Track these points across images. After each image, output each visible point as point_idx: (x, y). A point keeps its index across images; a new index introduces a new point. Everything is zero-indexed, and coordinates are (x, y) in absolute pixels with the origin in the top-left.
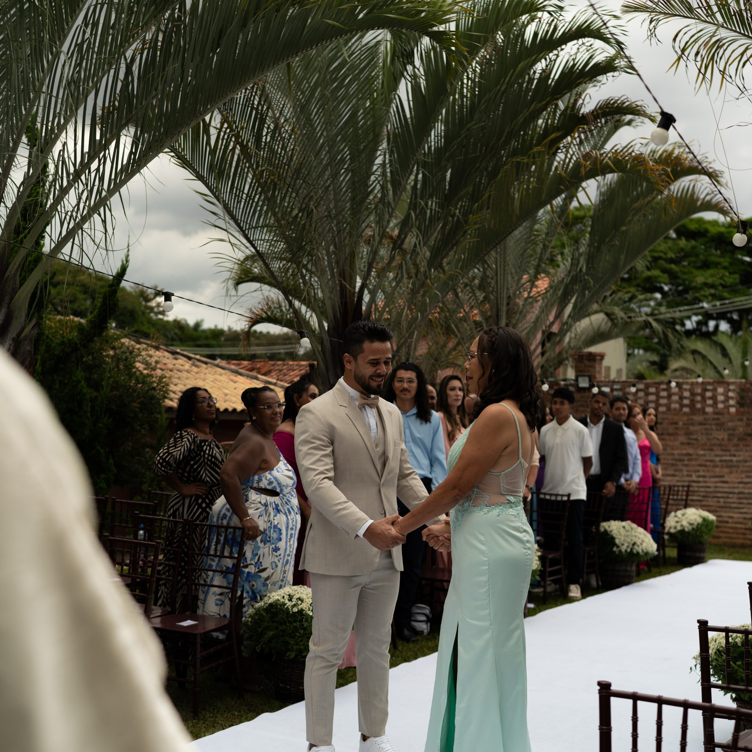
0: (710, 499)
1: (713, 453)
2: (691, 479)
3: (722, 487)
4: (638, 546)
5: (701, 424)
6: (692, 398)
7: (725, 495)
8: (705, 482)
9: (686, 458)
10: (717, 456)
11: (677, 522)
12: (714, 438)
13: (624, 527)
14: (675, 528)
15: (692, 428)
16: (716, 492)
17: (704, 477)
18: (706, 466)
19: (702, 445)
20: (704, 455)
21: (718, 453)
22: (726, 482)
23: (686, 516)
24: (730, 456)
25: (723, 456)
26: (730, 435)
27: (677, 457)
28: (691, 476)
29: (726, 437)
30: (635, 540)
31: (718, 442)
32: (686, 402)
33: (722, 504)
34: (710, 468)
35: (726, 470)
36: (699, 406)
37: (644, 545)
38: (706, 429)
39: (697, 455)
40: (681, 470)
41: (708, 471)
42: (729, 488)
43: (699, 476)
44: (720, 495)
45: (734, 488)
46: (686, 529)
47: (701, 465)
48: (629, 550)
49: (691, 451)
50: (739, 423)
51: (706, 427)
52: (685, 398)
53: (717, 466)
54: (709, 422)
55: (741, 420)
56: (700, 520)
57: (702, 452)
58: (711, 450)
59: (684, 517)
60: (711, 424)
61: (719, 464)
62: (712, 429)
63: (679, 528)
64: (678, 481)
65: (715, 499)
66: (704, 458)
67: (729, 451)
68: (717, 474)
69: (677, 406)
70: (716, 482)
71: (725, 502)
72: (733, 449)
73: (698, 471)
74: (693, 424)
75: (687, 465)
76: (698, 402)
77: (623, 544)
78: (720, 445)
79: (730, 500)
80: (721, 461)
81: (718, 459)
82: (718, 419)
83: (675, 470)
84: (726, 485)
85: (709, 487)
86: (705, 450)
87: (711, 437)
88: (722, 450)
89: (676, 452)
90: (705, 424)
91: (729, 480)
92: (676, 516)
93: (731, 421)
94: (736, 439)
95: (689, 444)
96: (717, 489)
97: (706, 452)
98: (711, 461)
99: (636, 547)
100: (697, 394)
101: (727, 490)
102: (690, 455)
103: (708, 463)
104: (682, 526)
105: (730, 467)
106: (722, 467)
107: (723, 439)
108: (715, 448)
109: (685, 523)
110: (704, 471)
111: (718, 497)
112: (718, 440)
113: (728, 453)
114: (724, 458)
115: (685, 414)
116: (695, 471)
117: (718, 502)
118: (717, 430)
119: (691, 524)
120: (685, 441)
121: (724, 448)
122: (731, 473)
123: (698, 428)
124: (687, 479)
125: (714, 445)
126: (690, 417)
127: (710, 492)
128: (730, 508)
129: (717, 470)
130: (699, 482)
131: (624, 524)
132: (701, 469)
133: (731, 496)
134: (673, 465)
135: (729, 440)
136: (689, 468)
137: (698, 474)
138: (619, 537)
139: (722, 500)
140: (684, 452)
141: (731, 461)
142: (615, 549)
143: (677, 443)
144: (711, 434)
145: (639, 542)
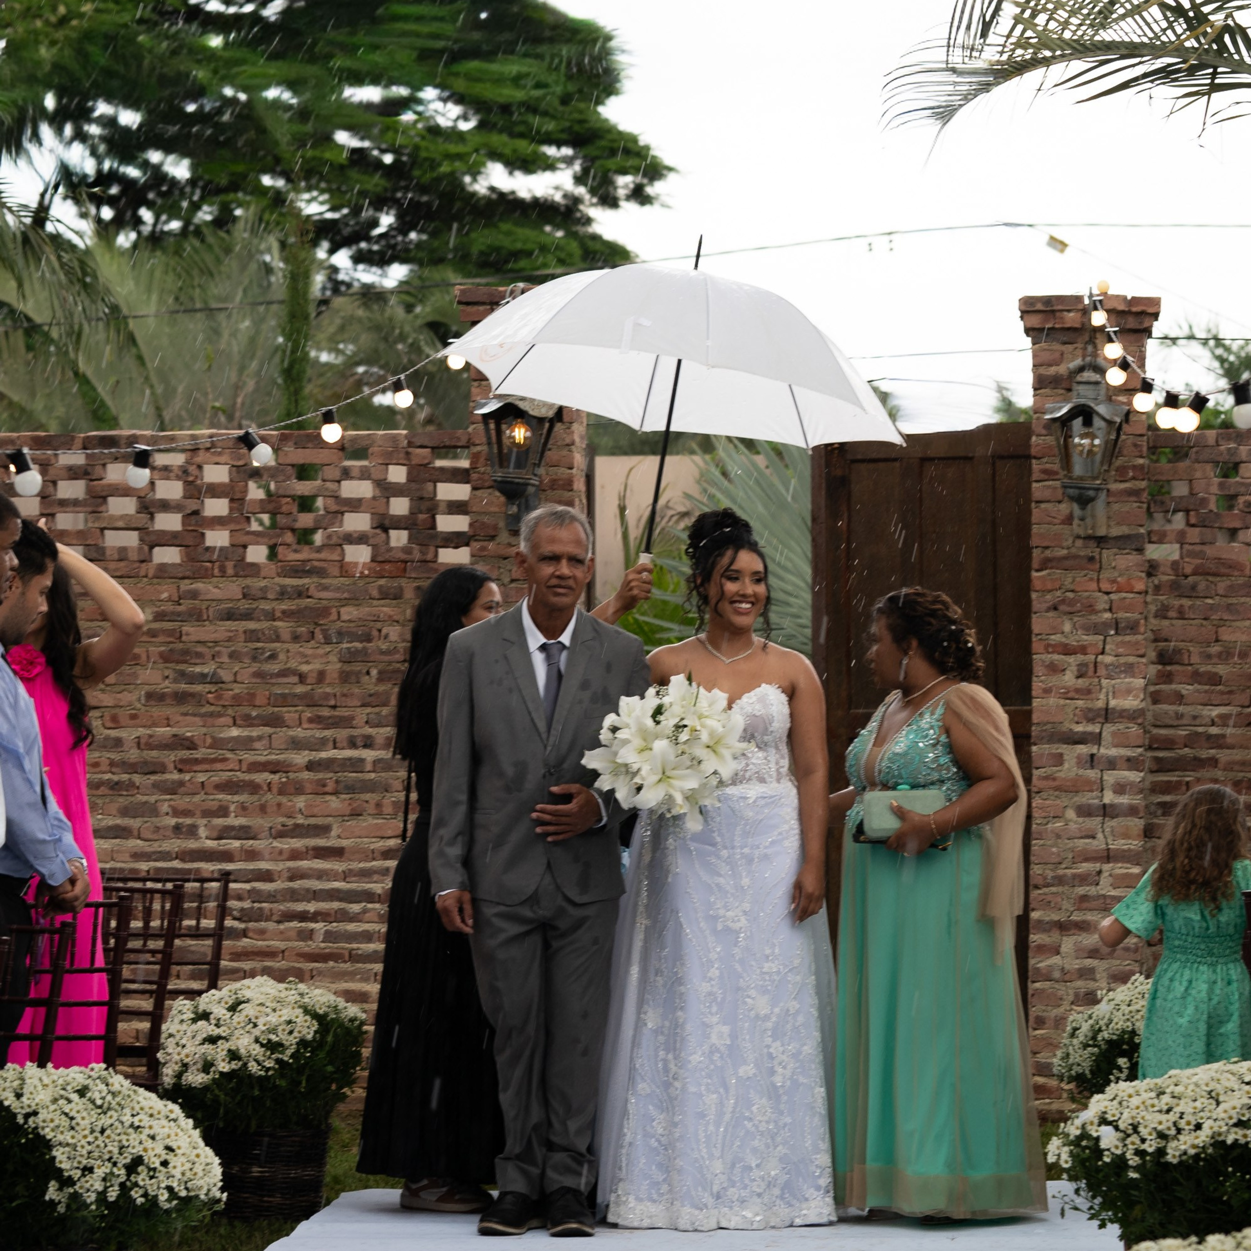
0: (271, 925)
1: (281, 735)
2: (192, 844)
3: (321, 875)
4: (152, 1172)
5: (230, 616)
6: (192, 505)
7: (336, 905)
8: (252, 855)
9: (170, 757)
10: (296, 745)
11: (212, 1040)
12: (284, 673)
13: (82, 1092)
14: (207, 1066)
15: (192, 632)
16: (294, 895)
17: (244, 833)
18: (254, 788)
19: (237, 701)
20: (246, 744)
21: (299, 733)
22: (337, 853)
23: (248, 1010)
24: (352, 744)
25: (322, 744)
26: (349, 658)
27: (133, 755)
28: (192, 832)
29: (334, 667)
30: (136, 1145)
31: (300, 689)
32: (168, 522)
33: (317, 944)
34: (269, 798)
35: (335, 803)
36: (218, 538)
37: (178, 1165)
38: (251, 636)
39: (217, 744)
40: (153, 811)
41: (263, 809)
42: (345, 876)
43: (223, 834)
44: (312, 907)
45: (365, 874)
46: (253, 1067)
47: (229, 787)
48: (113, 1194)
49: (191, 729)
50: (386, 609)
51: (252, 625)
52: (165, 506)
53: (299, 790)
54: (265, 606)
55: (397, 596)
56: (307, 1029)
57: (235, 732)
58: (275, 722)
59: (239, 1018)
60: (271, 616)
61: (306, 775)
62: (278, 639)
63: (224, 1067)
64: (138, 856)
65: (295, 924)
66: (248, 757)
67: (346, 722)
68: (300, 820)
69: (131, 539)
70: (295, 855)
71: (329, 936)
72: (361, 715)
73: (223, 811)
74: (197, 616)
75: (173, 789)
76: (218, 522)
77: (88, 1170)
78: (310, 701)
79: (351, 927)
80: (311, 766)
81: (301, 758)
82: (301, 593)
83: (125, 812)
84: (338, 866)
85: (267, 876)
86: (249, 721)
87: (274, 667)
88: (317, 720)
89: (128, 735)
90: (248, 616)
91: (344, 843)
92: (205, 1016)
93: (354, 600)
94: (374, 672)
95: (181, 698)
96: (296, 884)
97: (255, 732)
98: (274, 768)
99: (142, 1178)
100: (214, 491)
101: (337, 885)
102: (191, 745)
103: (261, 778)
104: (233, 1055)
105: (351, 789)
106: (320, 790)
107: (321, 676)
108: (289, 714)
109: (244, 1043)
110: (243, 809)
111: (303, 917)
112: (302, 678)
113: (342, 734)
114: (324, 755)
115: (163, 571)
116: (208, 814)
117: (309, 935)
118: (296, 638)
119: (273, 1047)
120: (168, 687)
121: (326, 712)
122: (356, 814)
123: (222, 629)
124: (174, 845)
125: (284, 700)
126: (185, 585)
127: (271, 897)
128: (353, 957)
129: (300, 802)
130: (227, 856)
131: (75, 1075)
132: (232, 800)
133: (355, 908)
134: (115, 786)
135: (345, 677)
136: (182, 802)
137: (219, 822)
138: (67, 1137)
139: (319, 926)
140: (163, 731)
141: (356, 765)
142: (52, 1192)
143: (133, 697)
144: (273, 657)
145: (154, 1154)
